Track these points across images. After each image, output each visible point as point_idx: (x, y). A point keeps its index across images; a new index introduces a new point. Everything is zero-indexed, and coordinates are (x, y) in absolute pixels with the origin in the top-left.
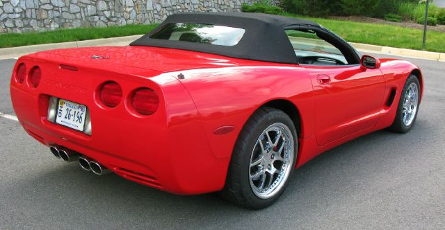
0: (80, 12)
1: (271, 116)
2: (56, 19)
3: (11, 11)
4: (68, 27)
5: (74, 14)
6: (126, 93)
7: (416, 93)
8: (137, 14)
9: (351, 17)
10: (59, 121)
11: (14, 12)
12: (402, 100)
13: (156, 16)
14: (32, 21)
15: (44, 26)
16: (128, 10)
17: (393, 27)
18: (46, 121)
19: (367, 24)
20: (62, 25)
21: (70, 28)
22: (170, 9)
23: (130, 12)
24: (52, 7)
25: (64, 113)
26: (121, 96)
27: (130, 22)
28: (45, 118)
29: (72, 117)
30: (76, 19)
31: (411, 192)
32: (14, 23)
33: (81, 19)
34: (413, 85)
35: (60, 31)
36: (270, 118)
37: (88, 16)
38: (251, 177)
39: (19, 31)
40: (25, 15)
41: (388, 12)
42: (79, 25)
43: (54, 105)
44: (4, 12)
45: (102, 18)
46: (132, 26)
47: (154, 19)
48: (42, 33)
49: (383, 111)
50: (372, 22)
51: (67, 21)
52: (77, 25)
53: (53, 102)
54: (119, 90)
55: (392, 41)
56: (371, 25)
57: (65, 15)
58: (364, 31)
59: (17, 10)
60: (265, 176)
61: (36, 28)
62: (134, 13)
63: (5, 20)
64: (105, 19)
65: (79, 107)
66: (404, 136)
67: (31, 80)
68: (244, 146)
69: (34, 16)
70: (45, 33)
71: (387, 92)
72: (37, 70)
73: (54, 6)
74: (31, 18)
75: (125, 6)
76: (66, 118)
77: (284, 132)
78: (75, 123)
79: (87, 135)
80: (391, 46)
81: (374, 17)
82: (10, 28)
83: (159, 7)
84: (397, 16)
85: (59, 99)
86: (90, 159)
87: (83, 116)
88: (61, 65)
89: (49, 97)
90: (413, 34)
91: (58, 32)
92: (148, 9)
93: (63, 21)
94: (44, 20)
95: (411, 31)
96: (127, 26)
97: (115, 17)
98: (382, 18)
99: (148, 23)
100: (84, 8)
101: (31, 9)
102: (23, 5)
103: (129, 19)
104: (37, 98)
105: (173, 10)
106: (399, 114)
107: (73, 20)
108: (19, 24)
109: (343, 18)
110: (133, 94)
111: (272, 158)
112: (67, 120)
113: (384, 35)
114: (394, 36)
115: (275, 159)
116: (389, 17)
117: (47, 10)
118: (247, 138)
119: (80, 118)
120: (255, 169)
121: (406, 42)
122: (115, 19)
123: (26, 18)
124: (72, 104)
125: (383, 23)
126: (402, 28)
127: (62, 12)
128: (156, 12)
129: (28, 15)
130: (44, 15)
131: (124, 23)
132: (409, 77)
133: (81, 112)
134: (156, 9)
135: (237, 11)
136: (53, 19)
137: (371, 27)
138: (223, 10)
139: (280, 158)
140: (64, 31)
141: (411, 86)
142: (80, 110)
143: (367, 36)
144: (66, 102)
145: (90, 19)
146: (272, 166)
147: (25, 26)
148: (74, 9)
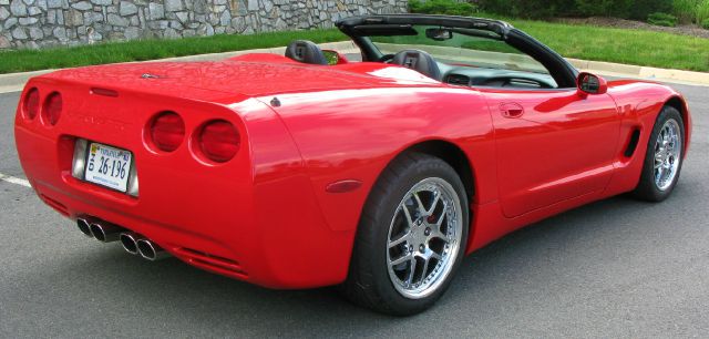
0: (137, 14)
1: (420, 166)
2: (98, 26)
3: (23, 12)
4: (117, 39)
5: (128, 17)
6: (190, 129)
7: (677, 137)
8: (233, 17)
9: (591, 19)
10: (90, 177)
11: (28, 15)
12: (652, 148)
13: (264, 20)
14: (59, 28)
15: (78, 37)
16: (217, 9)
17: (660, 35)
18: (69, 177)
19: (618, 30)
20: (107, 35)
21: (120, 40)
22: (287, 8)
23: (220, 14)
24: (91, 6)
25: (98, 164)
26: (183, 133)
27: (220, 30)
28: (68, 172)
29: (110, 171)
30: (130, 25)
31: (657, 291)
32: (28, 33)
33: (139, 26)
34: (671, 123)
35: (104, 46)
36: (419, 170)
37: (150, 21)
38: (390, 263)
39: (35, 46)
40: (47, 20)
41: (654, 10)
42: (135, 36)
43: (82, 153)
44: (11, 15)
45: (174, 24)
46: (224, 36)
47: (260, 24)
48: (73, 49)
49: (618, 165)
50: (626, 26)
51: (115, 28)
52: (132, 34)
53: (81, 148)
54: (181, 124)
55: (657, 58)
56: (624, 31)
57: (112, 19)
58: (611, 42)
59: (33, 11)
60: (414, 263)
61: (64, 41)
62: (227, 15)
63: (13, 27)
64: (178, 26)
65: (120, 154)
66: (657, 207)
67: (46, 114)
68: (378, 214)
69: (60, 22)
70: (78, 49)
71: (625, 133)
72: (56, 99)
73: (94, 5)
74: (56, 24)
75: (213, 4)
76: (100, 171)
77: (445, 191)
78: (114, 179)
79: (132, 197)
80: (655, 66)
81: (632, 18)
82: (22, 40)
83: (269, 6)
84: (669, 16)
85: (89, 142)
86: (137, 236)
87: (127, 168)
88: (93, 89)
89: (75, 139)
90: (694, 46)
91: (101, 46)
92: (250, 8)
93: (108, 28)
94: (77, 27)
95: (689, 41)
96: (216, 37)
97: (195, 21)
98: (644, 19)
99: (250, 31)
100: (143, 7)
101: (56, 9)
102: (42, 4)
103: (219, 24)
104: (55, 142)
105: (292, 10)
106: (648, 171)
107: (125, 27)
108: (35, 33)
109: (578, 21)
110: (201, 131)
111: (427, 235)
112: (102, 175)
113: (644, 47)
114: (662, 49)
115: (432, 235)
116: (656, 19)
117: (82, 12)
118: (383, 201)
119: (121, 170)
120: (398, 251)
121: (681, 59)
122: (195, 25)
123: (48, 25)
124: (110, 150)
125: (645, 29)
126: (675, 36)
127: (107, 14)
128: (263, 13)
129: (51, 19)
130: (77, 19)
131: (211, 32)
132: (662, 110)
133: (123, 162)
134: (264, 9)
135: (399, 11)
136: (92, 25)
137: (623, 35)
138: (377, 9)
139: (439, 235)
140: (110, 46)
141: (667, 124)
142: (121, 158)
143: (615, 50)
144: (101, 147)
145: (153, 25)
146: (427, 247)
147: (46, 38)
148: (127, 8)
